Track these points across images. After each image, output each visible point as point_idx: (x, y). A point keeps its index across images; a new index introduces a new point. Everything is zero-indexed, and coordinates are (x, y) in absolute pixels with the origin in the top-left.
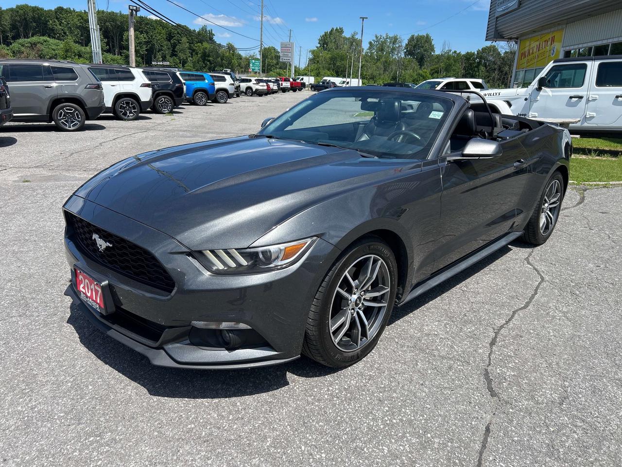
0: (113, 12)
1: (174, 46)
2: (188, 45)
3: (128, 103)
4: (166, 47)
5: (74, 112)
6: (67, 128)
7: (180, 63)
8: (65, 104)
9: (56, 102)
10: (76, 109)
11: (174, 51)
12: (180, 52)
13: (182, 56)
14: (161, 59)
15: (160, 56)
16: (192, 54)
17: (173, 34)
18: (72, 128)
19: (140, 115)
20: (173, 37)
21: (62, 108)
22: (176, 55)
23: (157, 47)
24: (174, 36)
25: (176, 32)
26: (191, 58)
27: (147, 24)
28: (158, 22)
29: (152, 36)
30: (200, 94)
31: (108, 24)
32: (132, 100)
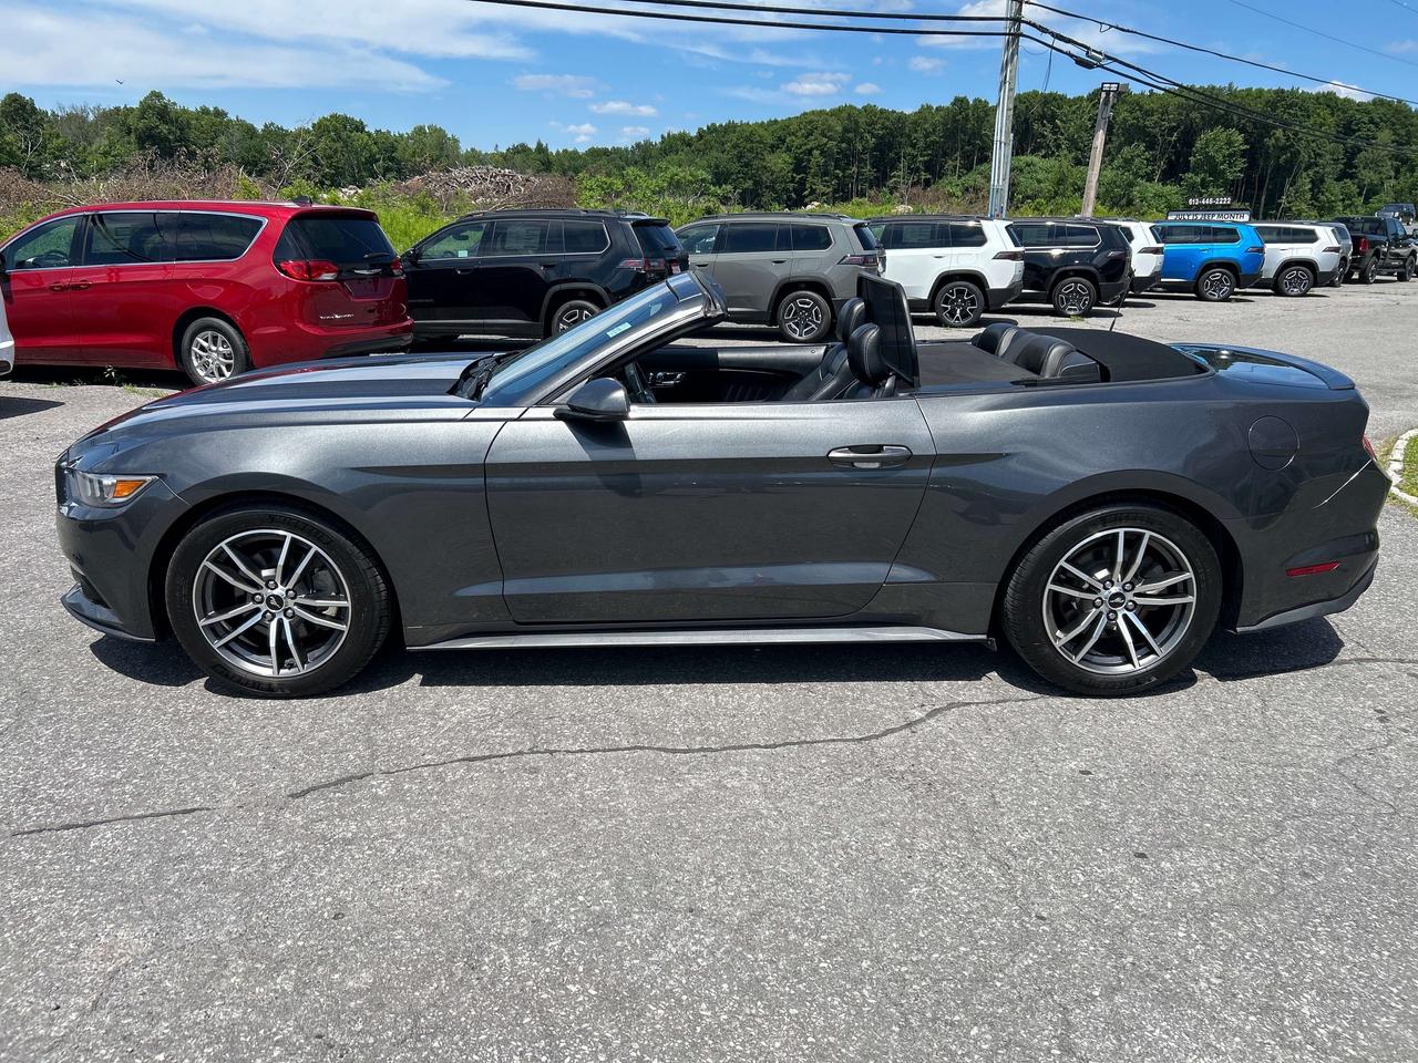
0: (1213, 88)
1: (1352, 154)
2: (1392, 148)
3: (961, 293)
4: (1328, 157)
5: (813, 307)
6: (796, 336)
7: (1360, 194)
8: (804, 292)
9: (788, 287)
10: (816, 302)
11: (1349, 164)
12: (1364, 168)
13: (1368, 176)
14: (1310, 186)
15: (1308, 180)
16: (1397, 171)
17: (1357, 125)
18: (804, 337)
19: (983, 316)
20: (1354, 131)
21: (794, 300)
22: (1352, 176)
23: (1304, 157)
24: (1359, 130)
25: (1366, 119)
26: (1393, 182)
27: (1291, 106)
28: (1321, 100)
29: (1296, 134)
30: (1217, 274)
31: (1194, 115)
32: (971, 285)
